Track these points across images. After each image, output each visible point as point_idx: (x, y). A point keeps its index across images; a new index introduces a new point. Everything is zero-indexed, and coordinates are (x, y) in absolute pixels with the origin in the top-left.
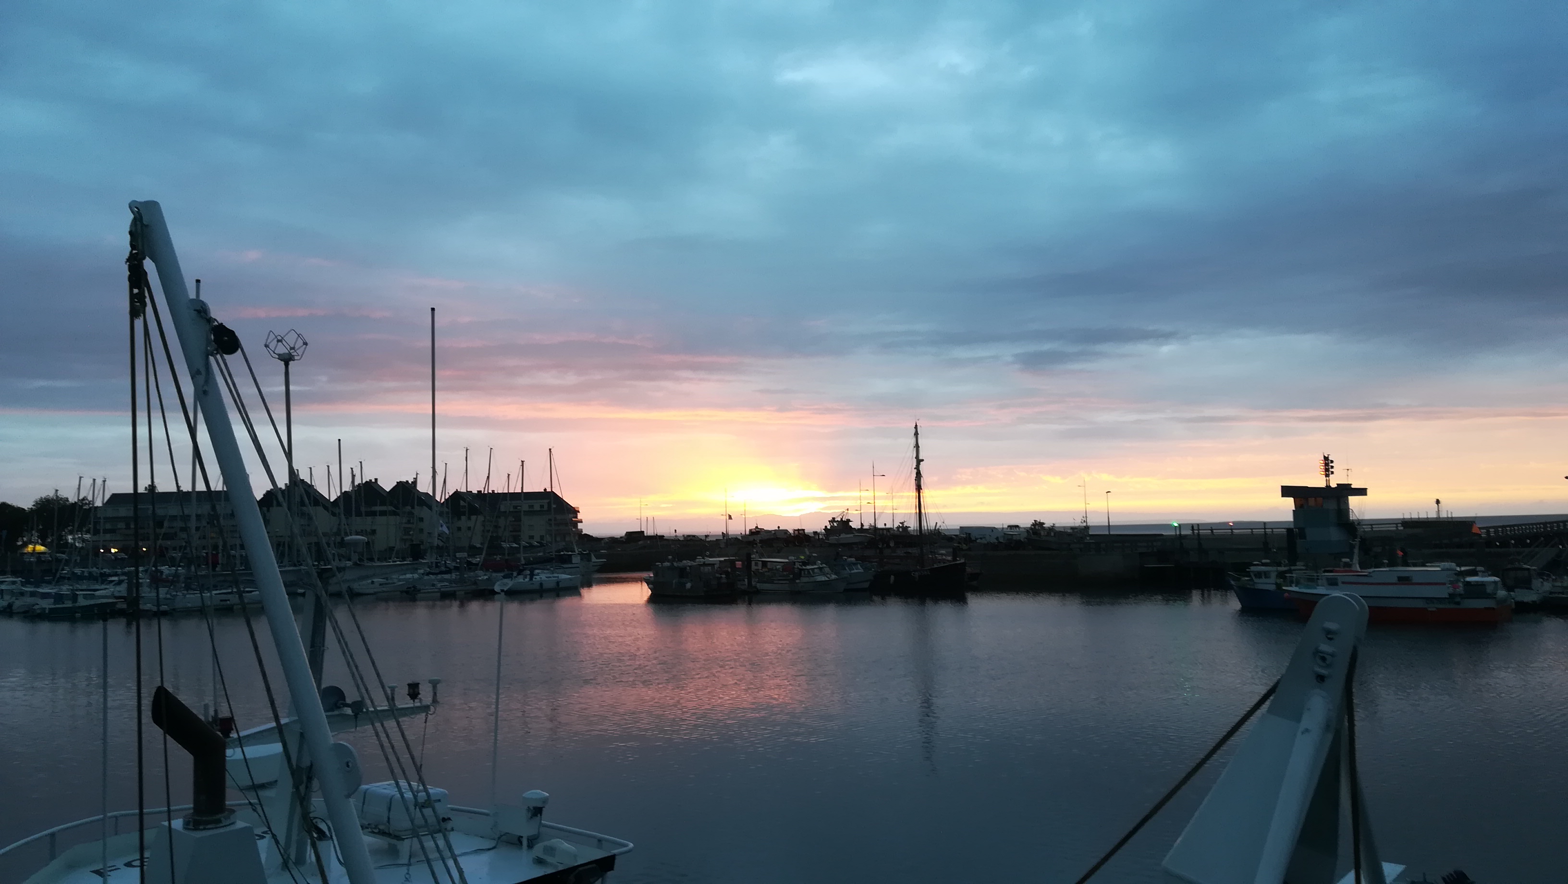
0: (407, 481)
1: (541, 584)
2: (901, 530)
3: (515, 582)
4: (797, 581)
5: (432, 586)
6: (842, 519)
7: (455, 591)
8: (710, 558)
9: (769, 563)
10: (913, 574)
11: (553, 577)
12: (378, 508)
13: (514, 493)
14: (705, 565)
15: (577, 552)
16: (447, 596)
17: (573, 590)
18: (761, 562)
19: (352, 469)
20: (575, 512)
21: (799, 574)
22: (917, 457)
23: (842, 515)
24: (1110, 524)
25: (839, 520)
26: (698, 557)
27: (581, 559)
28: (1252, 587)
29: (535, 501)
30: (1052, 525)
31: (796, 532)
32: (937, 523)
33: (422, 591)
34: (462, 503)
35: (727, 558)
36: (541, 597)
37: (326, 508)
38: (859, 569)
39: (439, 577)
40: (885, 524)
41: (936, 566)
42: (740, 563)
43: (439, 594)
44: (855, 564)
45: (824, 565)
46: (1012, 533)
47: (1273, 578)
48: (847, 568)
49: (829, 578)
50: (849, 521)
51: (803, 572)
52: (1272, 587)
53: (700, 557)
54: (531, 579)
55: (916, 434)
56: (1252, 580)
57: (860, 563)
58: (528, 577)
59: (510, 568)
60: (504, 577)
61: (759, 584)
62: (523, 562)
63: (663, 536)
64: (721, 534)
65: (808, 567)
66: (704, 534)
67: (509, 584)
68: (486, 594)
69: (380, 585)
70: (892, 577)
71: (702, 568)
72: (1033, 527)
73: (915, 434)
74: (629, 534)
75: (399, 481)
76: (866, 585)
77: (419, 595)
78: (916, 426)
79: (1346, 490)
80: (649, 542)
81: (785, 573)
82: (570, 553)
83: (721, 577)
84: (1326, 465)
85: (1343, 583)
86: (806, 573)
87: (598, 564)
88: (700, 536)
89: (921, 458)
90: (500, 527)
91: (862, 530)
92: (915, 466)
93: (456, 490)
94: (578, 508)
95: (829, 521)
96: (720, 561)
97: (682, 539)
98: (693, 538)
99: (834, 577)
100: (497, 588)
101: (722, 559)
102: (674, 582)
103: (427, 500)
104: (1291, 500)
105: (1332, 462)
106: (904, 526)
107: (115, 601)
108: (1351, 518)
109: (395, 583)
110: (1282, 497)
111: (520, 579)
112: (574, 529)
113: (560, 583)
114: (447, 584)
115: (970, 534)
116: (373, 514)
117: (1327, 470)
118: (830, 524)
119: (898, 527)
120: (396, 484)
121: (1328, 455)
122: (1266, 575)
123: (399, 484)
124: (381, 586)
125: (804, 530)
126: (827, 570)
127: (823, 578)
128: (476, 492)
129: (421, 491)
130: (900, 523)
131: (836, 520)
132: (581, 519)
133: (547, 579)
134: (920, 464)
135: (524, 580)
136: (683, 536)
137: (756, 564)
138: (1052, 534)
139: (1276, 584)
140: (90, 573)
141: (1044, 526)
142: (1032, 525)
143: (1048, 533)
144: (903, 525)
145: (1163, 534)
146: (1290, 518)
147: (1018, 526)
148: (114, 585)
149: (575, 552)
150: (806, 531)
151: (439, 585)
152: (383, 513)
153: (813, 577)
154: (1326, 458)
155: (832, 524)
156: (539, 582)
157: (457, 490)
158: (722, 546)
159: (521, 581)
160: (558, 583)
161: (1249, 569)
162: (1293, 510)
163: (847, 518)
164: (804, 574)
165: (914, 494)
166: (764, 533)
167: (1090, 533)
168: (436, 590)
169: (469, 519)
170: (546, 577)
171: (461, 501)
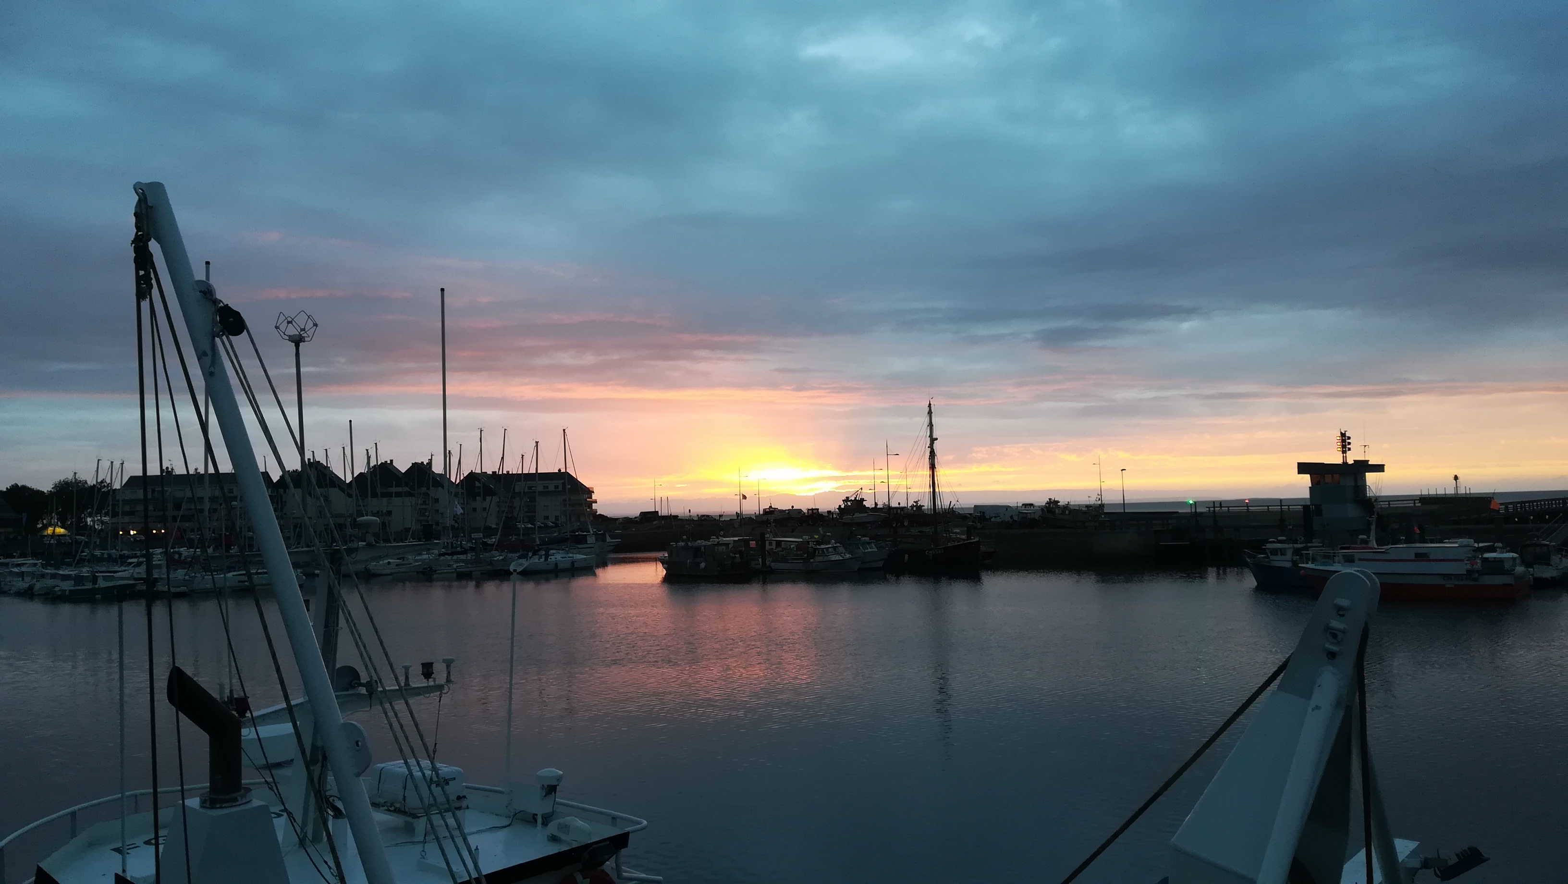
0: (423, 462)
1: (556, 564)
2: (915, 509)
3: (531, 562)
4: (812, 560)
5: (448, 567)
6: (856, 498)
7: (471, 572)
8: (724, 538)
9: (783, 543)
10: (927, 553)
11: (568, 557)
12: (394, 489)
13: (529, 473)
14: (719, 544)
15: (592, 533)
16: (463, 576)
17: (588, 570)
18: (775, 542)
19: (367, 450)
20: (589, 492)
21: (812, 554)
22: (931, 436)
23: (856, 494)
24: (1125, 502)
25: (853, 499)
26: (712, 537)
27: (596, 540)
28: (1268, 564)
29: (550, 482)
30: (1067, 503)
31: (810, 511)
32: (951, 502)
33: (438, 572)
34: (477, 484)
35: (742, 538)
36: (556, 577)
37: (342, 490)
38: (873, 548)
39: (455, 557)
40: (899, 504)
41: (950, 544)
42: (755, 542)
43: (455, 575)
44: (869, 543)
45: (838, 545)
46: (1026, 512)
47: (1289, 556)
48: (861, 547)
49: (843, 557)
50: (863, 500)
51: (817, 552)
52: (1288, 565)
53: (715, 537)
54: (546, 559)
55: (930, 413)
56: (1268, 557)
57: (874, 542)
58: (543, 557)
59: (525, 548)
60: (520, 557)
61: (773, 563)
62: (538, 543)
63: (678, 516)
64: (735, 514)
65: (822, 546)
66: (718, 514)
67: (525, 564)
68: (501, 574)
69: (397, 565)
70: (906, 556)
71: (716, 548)
72: (1047, 505)
73: (928, 413)
74: (643, 514)
75: (414, 462)
76: (881, 564)
77: (435, 576)
78: (930, 404)
79: (1363, 467)
80: (663, 522)
81: (799, 553)
82: (585, 533)
83: (735, 556)
84: (1343, 441)
85: (1360, 560)
86: (820, 552)
87: (615, 544)
88: (715, 516)
89: (934, 437)
90: (515, 508)
91: (876, 509)
92: (928, 445)
93: (470, 471)
94: (591, 488)
95: (843, 500)
96: (734, 541)
97: (696, 519)
98: (707, 518)
99: (848, 556)
100: (511, 569)
101: (736, 539)
102: (688, 561)
103: (441, 481)
104: (1307, 477)
105: (1349, 438)
106: (919, 505)
107: (134, 582)
108: (1368, 495)
109: (411, 564)
110: (1298, 474)
111: (535, 559)
112: (588, 510)
113: (575, 564)
114: (464, 565)
115: (984, 513)
116: (389, 495)
117: (1344, 447)
118: (844, 503)
119: (912, 506)
120: (411, 465)
121: (1345, 431)
122: (1282, 552)
123: (414, 464)
124: (397, 567)
125: (818, 509)
126: (841, 549)
127: (838, 557)
128: (491, 473)
129: (436, 472)
130: (914, 502)
131: (850, 499)
132: (596, 500)
133: (563, 559)
134: (933, 443)
135: (539, 560)
136: (698, 515)
137: (770, 544)
138: (1067, 512)
139: (1293, 561)
140: (109, 555)
141: (1059, 504)
142: (1046, 503)
143: (1063, 511)
144: (917, 504)
145: (1180, 511)
146: (1306, 494)
147: (1033, 504)
148: (132, 567)
149: (589, 532)
150: (819, 511)
151: (455, 566)
152: (398, 495)
153: (826, 556)
154: (1343, 435)
155: (846, 504)
156: (555, 563)
157: (472, 471)
158: (736, 525)
159: (536, 561)
160: (573, 563)
161: (1266, 546)
162: (1310, 487)
163: (860, 497)
164: (819, 553)
165: (928, 472)
166: (778, 513)
167: (1105, 511)
168: (454, 570)
169: (484, 499)
170: (562, 558)
171: (476, 482)
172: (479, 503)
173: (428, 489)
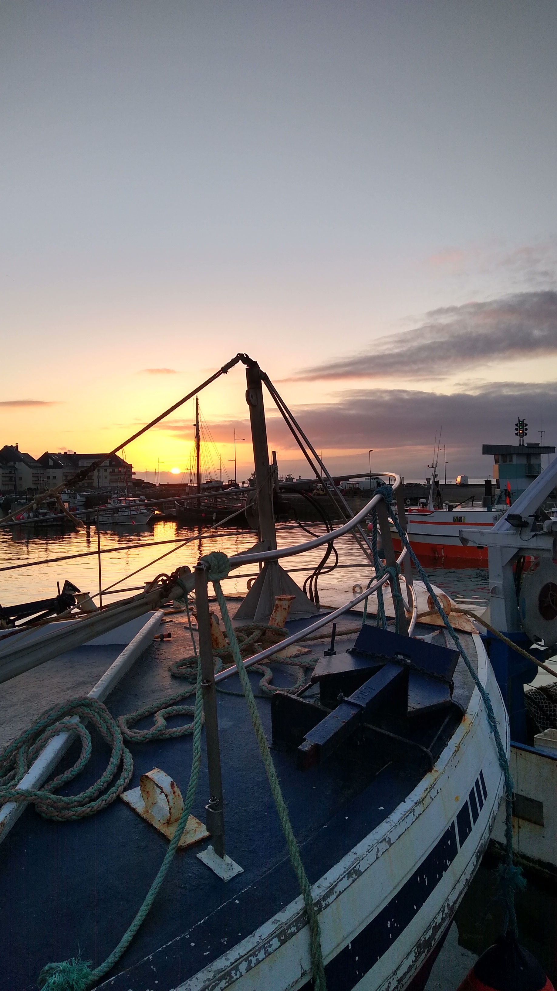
20: (129, 466)
79: (538, 449)
103: (25, 458)
105: (526, 425)
110: (482, 454)
112: (128, 477)
117: (521, 432)
121: (523, 420)
123: (5, 447)
128: (63, 453)
129: (21, 452)
132: (135, 471)
154: (521, 423)
157: (49, 452)
169: (55, 471)
171: (49, 459)
172: (51, 472)
173: (15, 463)
